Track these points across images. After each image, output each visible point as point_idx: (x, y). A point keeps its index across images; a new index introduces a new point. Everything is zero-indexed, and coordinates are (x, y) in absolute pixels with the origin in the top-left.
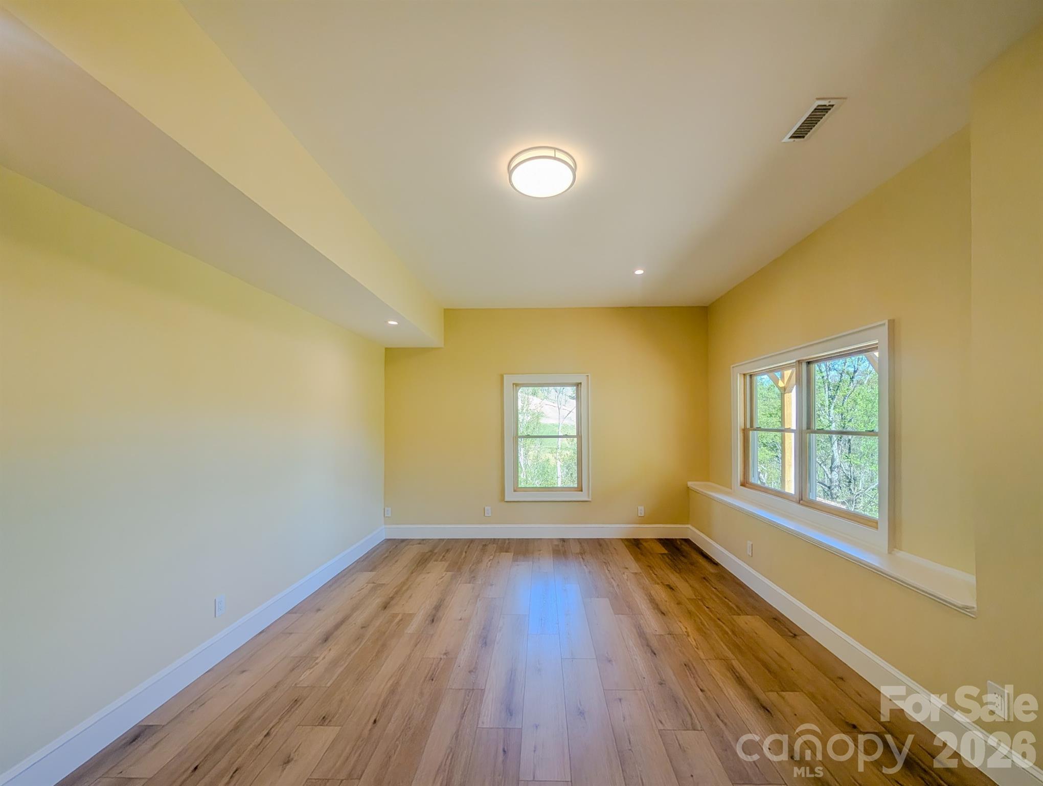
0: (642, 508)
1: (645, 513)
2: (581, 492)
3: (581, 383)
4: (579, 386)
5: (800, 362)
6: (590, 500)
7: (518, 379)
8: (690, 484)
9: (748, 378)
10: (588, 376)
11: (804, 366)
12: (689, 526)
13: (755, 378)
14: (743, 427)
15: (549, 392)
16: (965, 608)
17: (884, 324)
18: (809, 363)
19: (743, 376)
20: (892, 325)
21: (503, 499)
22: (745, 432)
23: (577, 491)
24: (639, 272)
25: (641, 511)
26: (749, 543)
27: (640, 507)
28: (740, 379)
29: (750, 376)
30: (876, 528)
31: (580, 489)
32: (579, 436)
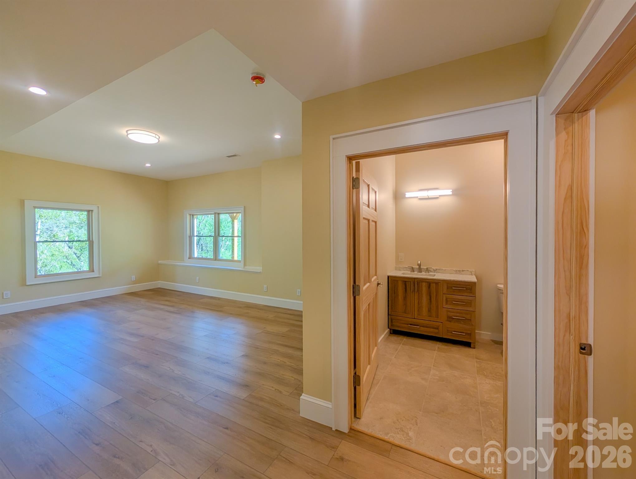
0: (134, 276)
1: (136, 279)
2: (93, 273)
3: (92, 211)
4: (90, 212)
5: (215, 213)
6: (101, 276)
7: (36, 204)
8: (160, 262)
10: (98, 207)
11: (217, 214)
12: (159, 281)
14: (189, 235)
15: (61, 213)
17: (242, 207)
19: (189, 215)
21: (24, 284)
22: (190, 237)
23: (90, 272)
24: (148, 165)
25: (133, 278)
26: (198, 278)
27: (132, 277)
28: (188, 217)
29: (193, 215)
30: (240, 262)
31: (92, 270)
32: (90, 241)
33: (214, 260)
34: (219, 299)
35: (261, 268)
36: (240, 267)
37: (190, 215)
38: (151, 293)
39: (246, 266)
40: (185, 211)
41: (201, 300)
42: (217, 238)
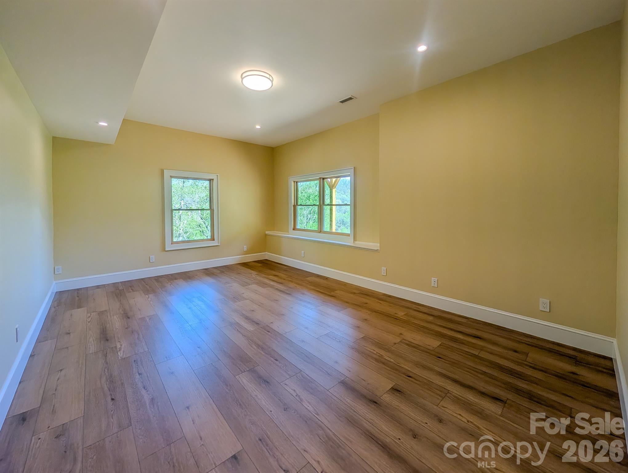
0: (246, 246)
1: (247, 249)
2: (214, 241)
3: (213, 179)
4: (212, 180)
5: (320, 178)
6: (220, 244)
7: (173, 173)
8: (267, 232)
9: (295, 182)
10: (217, 175)
12: (266, 253)
13: (298, 183)
14: (294, 204)
16: (377, 250)
17: (352, 168)
18: (323, 179)
20: (354, 168)
21: (164, 250)
22: (295, 206)
23: (211, 240)
24: (258, 127)
25: (245, 248)
26: (303, 252)
27: (244, 246)
28: (293, 183)
29: (297, 182)
30: (349, 236)
31: (213, 239)
32: (211, 209)
33: (319, 233)
34: (326, 279)
35: (379, 245)
36: (349, 242)
37: (294, 182)
38: (260, 265)
39: (356, 241)
40: (290, 178)
41: (309, 279)
42: (322, 207)
